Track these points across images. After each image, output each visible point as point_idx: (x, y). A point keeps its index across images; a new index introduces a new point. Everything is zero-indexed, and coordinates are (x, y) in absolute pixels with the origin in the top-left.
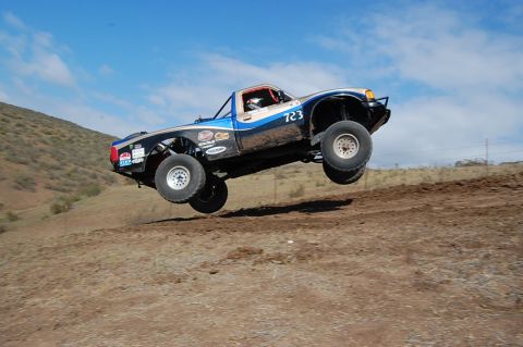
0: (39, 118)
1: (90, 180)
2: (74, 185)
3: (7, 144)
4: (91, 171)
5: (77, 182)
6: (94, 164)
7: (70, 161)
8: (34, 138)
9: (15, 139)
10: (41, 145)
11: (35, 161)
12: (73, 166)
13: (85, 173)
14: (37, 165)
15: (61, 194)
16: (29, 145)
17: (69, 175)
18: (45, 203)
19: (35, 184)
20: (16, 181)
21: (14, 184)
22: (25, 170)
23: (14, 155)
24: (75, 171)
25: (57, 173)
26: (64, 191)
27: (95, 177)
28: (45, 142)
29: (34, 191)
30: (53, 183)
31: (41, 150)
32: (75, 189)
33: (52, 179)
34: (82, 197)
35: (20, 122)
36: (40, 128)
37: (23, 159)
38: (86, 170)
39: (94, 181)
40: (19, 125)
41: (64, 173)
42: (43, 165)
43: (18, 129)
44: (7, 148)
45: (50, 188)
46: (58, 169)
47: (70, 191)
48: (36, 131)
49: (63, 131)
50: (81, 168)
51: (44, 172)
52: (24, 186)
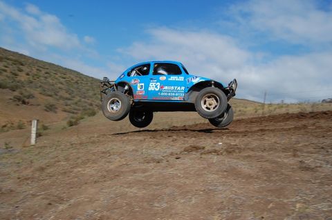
0: (58, 69)
1: (88, 107)
2: (79, 110)
3: (40, 84)
4: (89, 101)
5: (81, 108)
6: (91, 97)
7: (77, 95)
8: (56, 80)
9: (45, 81)
10: (59, 85)
11: (57, 95)
12: (78, 98)
13: (86, 102)
14: (58, 97)
15: (71, 115)
16: (53, 85)
17: (76, 103)
18: (63, 120)
19: (56, 108)
20: (46, 106)
21: (45, 108)
22: (51, 100)
23: (45, 91)
24: (80, 101)
25: (69, 102)
26: (73, 113)
27: (91, 105)
28: (62, 83)
29: (56, 112)
30: (67, 108)
31: (60, 88)
32: (80, 112)
33: (66, 105)
34: (86, 117)
35: (48, 71)
36: (59, 75)
37: (49, 93)
38: (86, 100)
39: (91, 107)
40: (46, 73)
41: (73, 102)
42: (61, 97)
43: (46, 75)
44: (40, 86)
45: (65, 111)
46: (69, 99)
47: (76, 113)
48: (57, 76)
49: (72, 76)
50: (83, 100)
51: (61, 102)
52: (51, 110)
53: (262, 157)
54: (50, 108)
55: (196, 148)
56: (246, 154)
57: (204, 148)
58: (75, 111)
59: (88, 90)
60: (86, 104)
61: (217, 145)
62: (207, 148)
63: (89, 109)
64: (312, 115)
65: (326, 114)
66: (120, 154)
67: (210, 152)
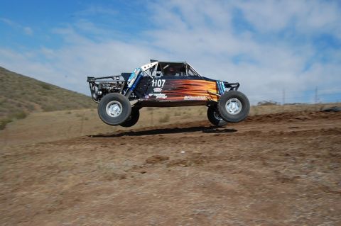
1: (16, 108)
4: (17, 102)
13: (12, 103)
24: (5, 101)
27: (19, 106)
34: (14, 119)
38: (13, 100)
39: (19, 108)
50: (9, 100)
53: (234, 167)
55: (160, 159)
56: (216, 165)
57: (168, 158)
60: (13, 105)
61: (179, 154)
62: (172, 158)
64: (258, 118)
65: (271, 117)
66: (72, 168)
67: (177, 163)
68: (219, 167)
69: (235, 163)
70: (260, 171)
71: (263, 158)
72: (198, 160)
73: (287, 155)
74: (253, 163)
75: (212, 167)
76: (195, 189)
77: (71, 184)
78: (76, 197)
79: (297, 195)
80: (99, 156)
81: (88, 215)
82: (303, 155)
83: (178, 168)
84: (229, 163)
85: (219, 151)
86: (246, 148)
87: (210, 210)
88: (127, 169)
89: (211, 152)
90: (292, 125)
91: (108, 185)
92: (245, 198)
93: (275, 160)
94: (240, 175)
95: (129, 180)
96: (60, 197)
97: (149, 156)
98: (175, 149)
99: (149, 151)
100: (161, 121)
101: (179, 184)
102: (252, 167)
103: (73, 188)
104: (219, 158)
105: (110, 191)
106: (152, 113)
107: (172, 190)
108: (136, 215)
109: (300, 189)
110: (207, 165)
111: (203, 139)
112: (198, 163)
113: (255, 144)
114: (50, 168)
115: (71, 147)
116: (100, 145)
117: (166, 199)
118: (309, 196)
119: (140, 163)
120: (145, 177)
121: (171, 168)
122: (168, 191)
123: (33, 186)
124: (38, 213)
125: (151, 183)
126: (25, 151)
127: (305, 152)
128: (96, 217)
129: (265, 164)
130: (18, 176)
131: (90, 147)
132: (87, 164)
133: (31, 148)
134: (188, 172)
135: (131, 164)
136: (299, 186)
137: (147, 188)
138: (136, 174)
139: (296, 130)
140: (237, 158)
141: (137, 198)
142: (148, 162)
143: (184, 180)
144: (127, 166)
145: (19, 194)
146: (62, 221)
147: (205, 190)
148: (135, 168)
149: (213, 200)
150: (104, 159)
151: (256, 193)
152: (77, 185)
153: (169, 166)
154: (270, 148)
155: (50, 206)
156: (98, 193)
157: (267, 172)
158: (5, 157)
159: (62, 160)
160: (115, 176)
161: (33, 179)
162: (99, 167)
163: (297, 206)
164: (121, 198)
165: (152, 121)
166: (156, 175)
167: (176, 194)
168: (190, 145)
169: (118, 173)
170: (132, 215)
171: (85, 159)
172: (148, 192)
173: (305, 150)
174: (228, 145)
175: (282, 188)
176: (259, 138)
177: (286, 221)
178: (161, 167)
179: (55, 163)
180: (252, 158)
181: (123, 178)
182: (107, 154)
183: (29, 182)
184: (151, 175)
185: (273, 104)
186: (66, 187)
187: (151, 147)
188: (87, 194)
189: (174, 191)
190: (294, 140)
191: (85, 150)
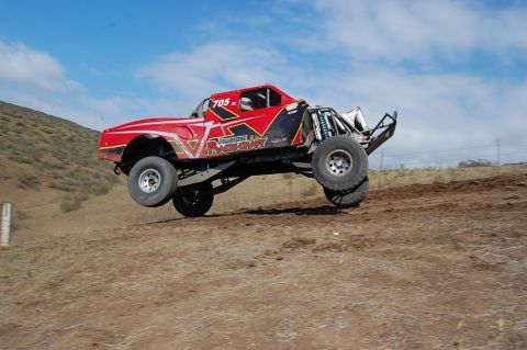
0: (39, 117)
1: (92, 179)
2: (77, 185)
3: (8, 143)
4: (94, 171)
5: (79, 182)
6: (96, 164)
7: (72, 160)
8: (36, 137)
9: (17, 138)
10: (42, 145)
11: (38, 160)
12: (76, 166)
13: (88, 172)
14: (40, 164)
16: (30, 144)
17: (72, 174)
19: (39, 183)
20: (20, 180)
21: (18, 183)
22: (30, 170)
23: (17, 154)
24: (78, 170)
25: (60, 172)
27: (97, 176)
28: (46, 142)
30: (57, 182)
31: (43, 149)
33: (55, 178)
34: (91, 196)
35: (21, 121)
36: (40, 126)
37: (26, 158)
38: (89, 169)
39: (97, 180)
40: (19, 124)
41: (67, 172)
42: (46, 164)
43: (19, 128)
44: (10, 147)
45: (53, 187)
46: (61, 168)
47: (74, 191)
48: (36, 130)
49: (64, 130)
50: (83, 168)
51: (46, 171)
52: (29, 185)
53: (410, 252)
54: (28, 182)
55: (303, 242)
56: (384, 249)
57: (314, 242)
58: (71, 187)
59: (91, 152)
60: (89, 176)
61: (330, 236)
62: (319, 242)
63: (95, 183)
64: (456, 185)
65: (476, 184)
66: (181, 255)
67: (327, 248)
68: (389, 252)
69: (412, 248)
70: (448, 256)
71: (455, 240)
72: (358, 244)
73: (494, 235)
74: (439, 247)
75: (378, 252)
76: (351, 279)
77: (182, 273)
78: (191, 288)
79: (498, 285)
80: (216, 240)
81: (207, 308)
82: (519, 235)
83: (328, 254)
84: (404, 247)
85: (390, 232)
86: (431, 227)
87: (371, 303)
88: (256, 254)
89: (377, 234)
90: (510, 194)
91: (231, 274)
92: (423, 290)
93: (474, 242)
94: (418, 261)
95: (260, 268)
96: (169, 289)
97: (287, 239)
98: (325, 230)
99: (287, 233)
100: (305, 194)
101: (329, 273)
102: (437, 251)
103: (185, 278)
104: (389, 241)
105: (234, 282)
106: (290, 183)
107: (319, 279)
108: (270, 307)
109: (504, 278)
110: (371, 249)
111: (367, 216)
112: (357, 247)
113: (445, 222)
114: (150, 255)
115: (177, 229)
116: (216, 227)
117: (311, 290)
118: (516, 288)
119: (275, 248)
120: (281, 264)
121: (319, 254)
122: (314, 280)
123: (132, 276)
124: (143, 307)
125: (290, 272)
126: (113, 236)
127: (520, 231)
128: (219, 310)
129: (457, 248)
130: (110, 266)
131: (203, 229)
132: (200, 249)
133: (121, 232)
134: (342, 258)
135: (262, 248)
136: (504, 274)
137: (285, 277)
138: (270, 261)
139: (512, 201)
140: (416, 241)
141: (271, 289)
142: (285, 246)
143: (336, 268)
144: (256, 251)
145: (114, 285)
146: (175, 315)
147: (366, 280)
148: (268, 253)
149: (375, 291)
150: (225, 243)
151: (439, 284)
152: (190, 275)
153: (314, 251)
154: (468, 226)
155: (157, 298)
156: (219, 283)
157: (459, 258)
158: (89, 243)
159: (167, 245)
160: (241, 264)
161: (131, 269)
162: (218, 253)
163: (495, 298)
164: (250, 289)
165: (291, 195)
166: (298, 262)
167: (325, 284)
168: (347, 225)
169: (244, 260)
170: (265, 307)
171: (198, 244)
172: (286, 282)
173: (521, 228)
174: (404, 223)
175: (478, 277)
176: (453, 213)
177: (477, 316)
178: (305, 252)
179: (157, 248)
180: (438, 240)
181: (252, 265)
182: (228, 238)
183: (126, 272)
184: (290, 263)
185: (484, 165)
186: (176, 277)
187: (290, 228)
188: (205, 284)
189: (322, 281)
190: (508, 215)
191: (195, 232)
